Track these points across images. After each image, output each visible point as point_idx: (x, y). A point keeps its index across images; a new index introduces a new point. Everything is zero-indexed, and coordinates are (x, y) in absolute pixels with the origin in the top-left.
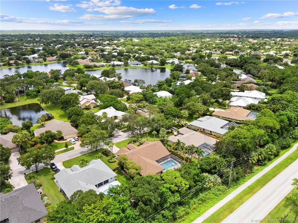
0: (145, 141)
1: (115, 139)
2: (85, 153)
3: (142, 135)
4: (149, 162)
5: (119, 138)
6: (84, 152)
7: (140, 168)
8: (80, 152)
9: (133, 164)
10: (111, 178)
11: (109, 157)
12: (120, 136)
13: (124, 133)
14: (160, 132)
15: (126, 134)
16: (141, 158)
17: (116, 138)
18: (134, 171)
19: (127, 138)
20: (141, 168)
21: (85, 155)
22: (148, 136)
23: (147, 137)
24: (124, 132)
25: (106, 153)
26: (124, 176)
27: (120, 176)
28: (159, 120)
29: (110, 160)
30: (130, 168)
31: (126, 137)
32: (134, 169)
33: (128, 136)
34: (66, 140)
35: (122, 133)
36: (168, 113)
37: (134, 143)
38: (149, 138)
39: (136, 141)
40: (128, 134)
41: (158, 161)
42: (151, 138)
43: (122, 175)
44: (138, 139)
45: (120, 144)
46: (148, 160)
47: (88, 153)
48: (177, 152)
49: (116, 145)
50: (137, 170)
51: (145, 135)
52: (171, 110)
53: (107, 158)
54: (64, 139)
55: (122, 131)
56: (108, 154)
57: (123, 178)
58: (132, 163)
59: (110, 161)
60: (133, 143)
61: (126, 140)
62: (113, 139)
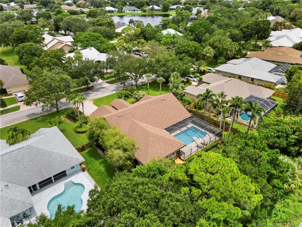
0: (144, 95)
1: (95, 93)
2: (37, 116)
3: (140, 87)
4: (152, 132)
5: (101, 91)
6: (35, 114)
7: (134, 145)
8: (28, 115)
9: (117, 137)
10: (73, 168)
11: (77, 123)
12: (103, 89)
13: (111, 85)
14: (170, 79)
15: (113, 87)
16: (137, 124)
17: (97, 91)
18: (120, 152)
19: (114, 92)
20: (136, 147)
21: (36, 119)
22: (149, 88)
23: (147, 90)
24: (110, 83)
25: (73, 116)
26: (101, 160)
27: (94, 160)
28: (168, 61)
29: (79, 128)
30: (111, 147)
31: (114, 90)
32: (119, 148)
33: (117, 89)
34: (11, 94)
35: (106, 85)
36: (181, 50)
37: (126, 98)
38: (151, 91)
39: (130, 96)
40: (116, 86)
41: (170, 130)
42: (154, 91)
43: (97, 159)
44: (132, 93)
45: (102, 100)
46: (151, 129)
47: (42, 116)
48: (202, 113)
49: (95, 102)
50: (125, 150)
51: (144, 87)
52: (186, 45)
53: (74, 124)
54: (8, 93)
55: (107, 82)
56: (77, 118)
57: (98, 165)
58: (116, 134)
59: (79, 130)
60: (124, 99)
61: (111, 95)
62: (91, 94)
